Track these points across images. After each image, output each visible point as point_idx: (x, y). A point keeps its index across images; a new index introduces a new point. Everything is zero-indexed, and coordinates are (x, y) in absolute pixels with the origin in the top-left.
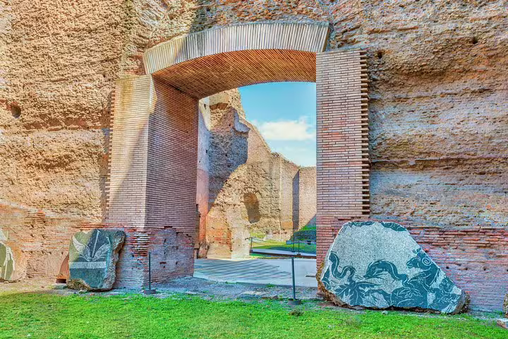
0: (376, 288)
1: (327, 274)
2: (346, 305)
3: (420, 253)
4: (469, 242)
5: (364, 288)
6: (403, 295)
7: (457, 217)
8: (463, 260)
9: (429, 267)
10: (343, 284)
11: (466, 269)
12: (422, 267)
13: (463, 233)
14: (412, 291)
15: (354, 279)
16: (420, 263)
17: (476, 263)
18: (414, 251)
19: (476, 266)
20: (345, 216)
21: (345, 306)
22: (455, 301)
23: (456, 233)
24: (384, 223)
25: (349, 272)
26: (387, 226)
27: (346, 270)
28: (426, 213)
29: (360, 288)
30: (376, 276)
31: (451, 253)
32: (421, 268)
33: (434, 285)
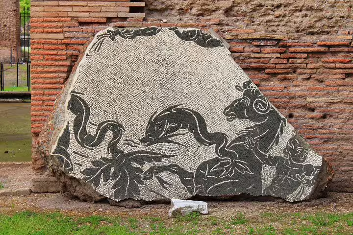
0: (165, 162)
1: (64, 140)
2: (106, 198)
3: (248, 91)
4: (333, 65)
5: (142, 164)
6: (217, 173)
7: (312, 17)
8: (319, 101)
9: (264, 117)
10: (98, 158)
11: (324, 117)
12: (254, 117)
13: (323, 49)
14: (235, 165)
15: (121, 146)
16: (250, 109)
17: (342, 106)
18: (237, 88)
19: (342, 112)
20: (95, 16)
21: (104, 200)
22: (311, 177)
23: (310, 49)
24: (181, 30)
25: (109, 134)
26: (186, 37)
27: (105, 130)
28: (254, 10)
29: (135, 165)
30: (164, 140)
31: (298, 87)
32: (252, 119)
33: (276, 151)
